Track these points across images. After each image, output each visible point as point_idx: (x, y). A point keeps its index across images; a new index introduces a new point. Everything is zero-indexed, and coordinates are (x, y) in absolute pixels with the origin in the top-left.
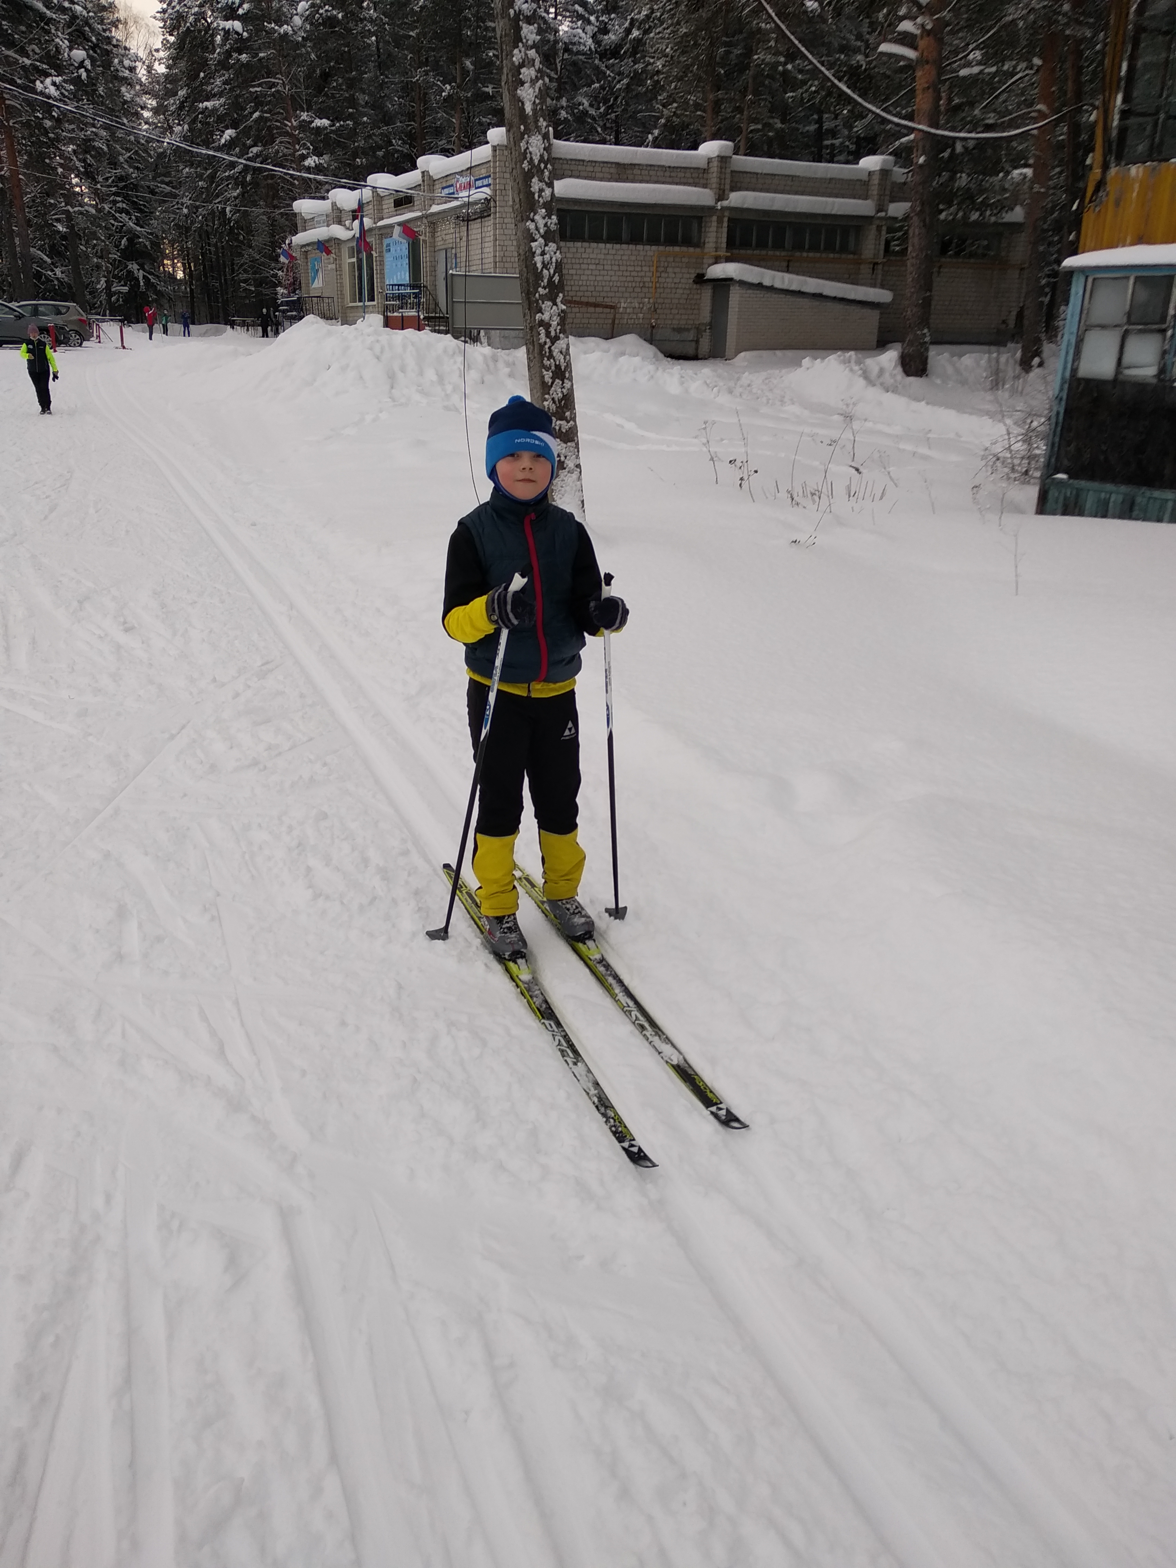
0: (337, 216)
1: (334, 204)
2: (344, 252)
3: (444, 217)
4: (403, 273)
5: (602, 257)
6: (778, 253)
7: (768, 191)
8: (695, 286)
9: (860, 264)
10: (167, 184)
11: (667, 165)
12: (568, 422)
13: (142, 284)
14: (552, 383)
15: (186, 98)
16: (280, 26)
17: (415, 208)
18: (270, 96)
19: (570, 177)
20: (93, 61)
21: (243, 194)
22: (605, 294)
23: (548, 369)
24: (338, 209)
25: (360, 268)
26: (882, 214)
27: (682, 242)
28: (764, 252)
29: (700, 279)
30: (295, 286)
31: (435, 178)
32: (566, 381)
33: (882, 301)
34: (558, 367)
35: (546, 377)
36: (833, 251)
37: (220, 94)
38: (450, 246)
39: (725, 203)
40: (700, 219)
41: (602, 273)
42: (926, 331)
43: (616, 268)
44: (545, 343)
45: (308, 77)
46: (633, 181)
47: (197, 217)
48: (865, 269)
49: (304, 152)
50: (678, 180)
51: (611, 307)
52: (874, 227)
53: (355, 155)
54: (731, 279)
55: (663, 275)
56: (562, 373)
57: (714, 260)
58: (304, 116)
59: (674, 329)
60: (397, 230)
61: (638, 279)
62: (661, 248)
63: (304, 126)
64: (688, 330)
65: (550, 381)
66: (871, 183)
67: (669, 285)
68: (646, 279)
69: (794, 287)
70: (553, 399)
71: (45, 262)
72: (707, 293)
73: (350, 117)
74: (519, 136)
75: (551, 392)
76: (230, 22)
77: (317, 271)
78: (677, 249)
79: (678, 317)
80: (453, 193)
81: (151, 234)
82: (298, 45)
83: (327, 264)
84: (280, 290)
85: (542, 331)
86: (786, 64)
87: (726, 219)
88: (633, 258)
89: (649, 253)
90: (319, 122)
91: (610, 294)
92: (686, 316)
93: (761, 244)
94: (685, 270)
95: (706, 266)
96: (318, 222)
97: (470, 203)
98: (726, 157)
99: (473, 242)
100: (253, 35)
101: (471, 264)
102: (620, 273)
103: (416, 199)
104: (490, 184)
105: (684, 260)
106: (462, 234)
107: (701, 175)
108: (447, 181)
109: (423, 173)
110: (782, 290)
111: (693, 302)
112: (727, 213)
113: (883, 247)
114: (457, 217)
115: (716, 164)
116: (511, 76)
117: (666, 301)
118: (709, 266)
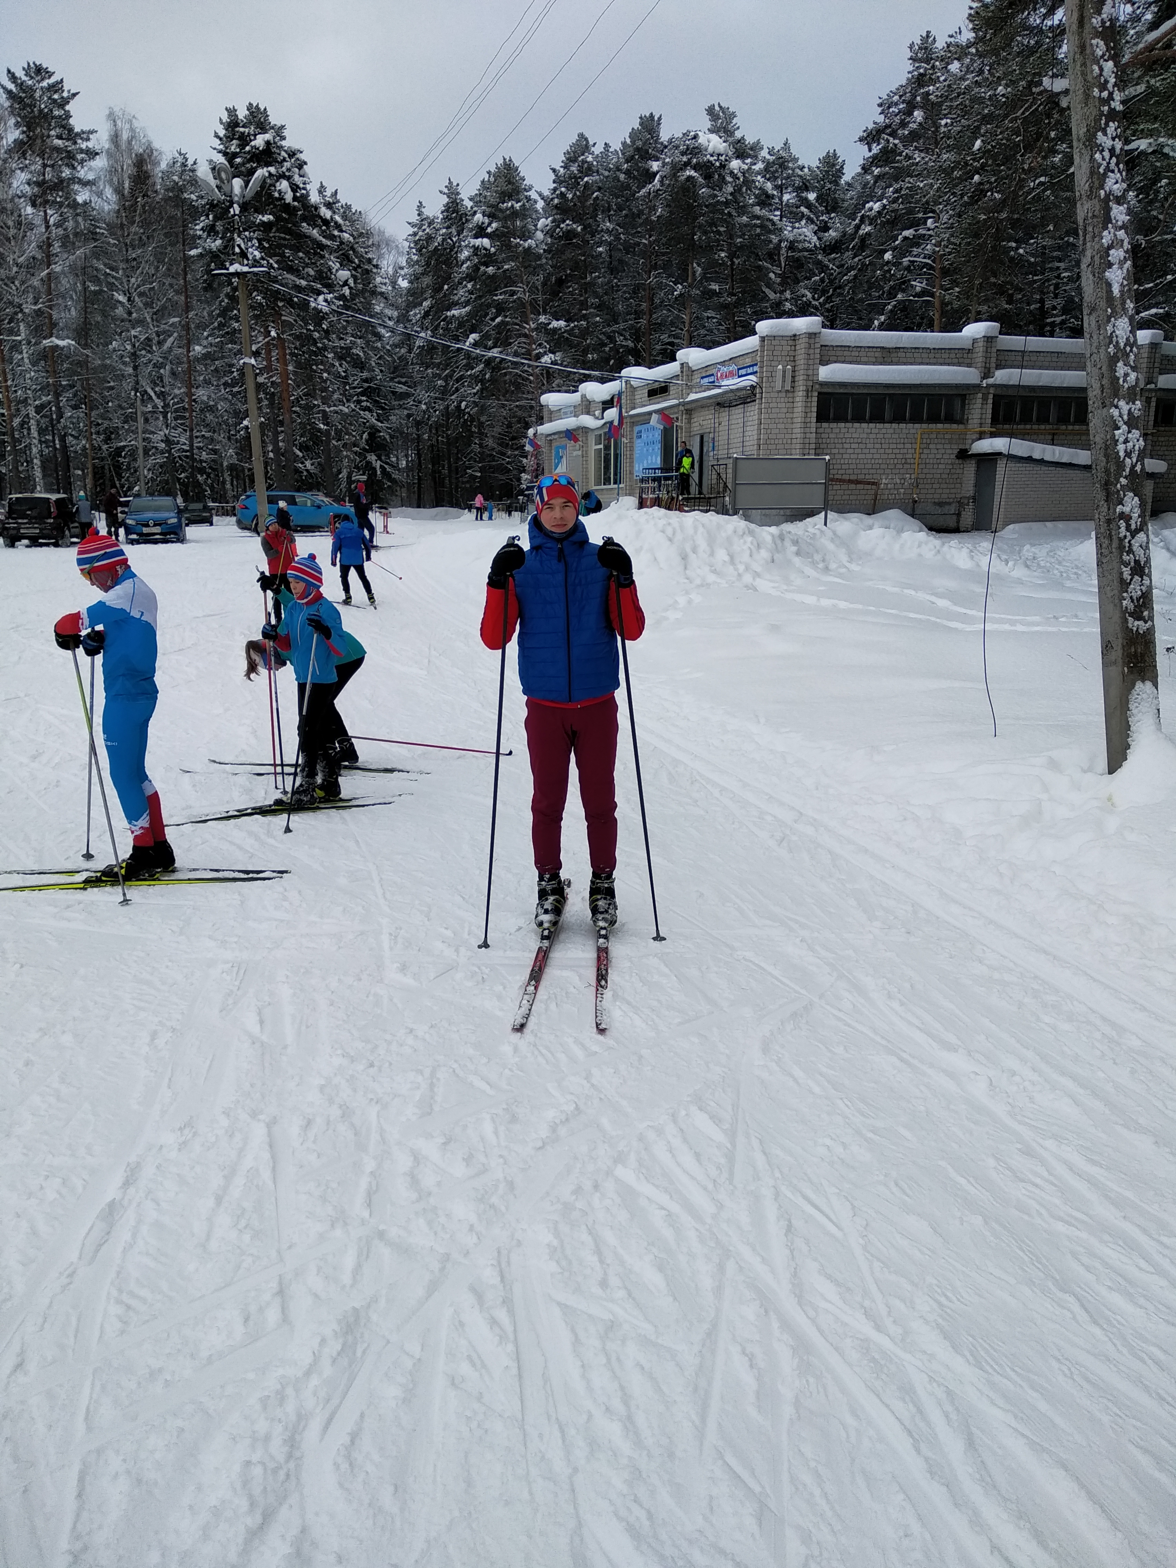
0: (586, 407)
1: (583, 396)
2: (592, 439)
3: (701, 405)
4: (654, 457)
5: (865, 436)
6: (1043, 427)
7: (1033, 368)
8: (957, 461)
10: (404, 384)
11: (931, 347)
12: (1146, 622)
13: (379, 473)
14: (1131, 580)
15: (430, 308)
16: (525, 240)
17: (671, 397)
18: (512, 302)
19: (835, 362)
20: (355, 278)
21: (482, 390)
22: (866, 472)
23: (1126, 564)
24: (588, 400)
25: (607, 454)
26: (1153, 386)
27: (946, 419)
28: (1028, 427)
29: (963, 455)
31: (694, 368)
32: (1145, 577)
33: (1156, 471)
34: (1137, 562)
35: (1125, 573)
37: (467, 303)
38: (708, 430)
39: (991, 381)
40: (963, 397)
41: (865, 451)
43: (878, 446)
44: (1125, 537)
45: (544, 284)
47: (435, 411)
49: (541, 350)
50: (941, 361)
51: (873, 483)
53: (585, 352)
54: (1000, 454)
55: (925, 451)
56: (1141, 569)
57: (978, 436)
58: (542, 319)
59: (936, 503)
60: (655, 418)
61: (901, 456)
62: (924, 426)
63: (543, 328)
64: (949, 504)
65: (1129, 577)
67: (931, 461)
68: (907, 456)
69: (1064, 460)
70: (1131, 597)
71: (298, 456)
72: (970, 469)
73: (585, 318)
74: (1105, 318)
75: (1129, 590)
76: (480, 239)
77: (561, 457)
78: (940, 426)
79: (939, 491)
80: (714, 382)
81: (390, 428)
82: (539, 257)
83: (573, 450)
84: (524, 476)
85: (1122, 524)
86: (1017, 248)
87: (991, 396)
88: (896, 436)
89: (912, 431)
90: (555, 324)
91: (871, 471)
92: (948, 490)
93: (1026, 419)
94: (948, 446)
95: (970, 441)
96: (565, 413)
97: (732, 391)
98: (992, 337)
99: (733, 427)
100: (500, 250)
101: (730, 446)
102: (882, 451)
103: (672, 388)
104: (756, 372)
105: (947, 436)
106: (721, 419)
107: (965, 356)
108: (707, 371)
109: (682, 364)
110: (1052, 462)
111: (956, 476)
112: (992, 391)
113: (1152, 418)
114: (718, 404)
115: (981, 344)
116: (1097, 259)
117: (928, 476)
118: (974, 441)
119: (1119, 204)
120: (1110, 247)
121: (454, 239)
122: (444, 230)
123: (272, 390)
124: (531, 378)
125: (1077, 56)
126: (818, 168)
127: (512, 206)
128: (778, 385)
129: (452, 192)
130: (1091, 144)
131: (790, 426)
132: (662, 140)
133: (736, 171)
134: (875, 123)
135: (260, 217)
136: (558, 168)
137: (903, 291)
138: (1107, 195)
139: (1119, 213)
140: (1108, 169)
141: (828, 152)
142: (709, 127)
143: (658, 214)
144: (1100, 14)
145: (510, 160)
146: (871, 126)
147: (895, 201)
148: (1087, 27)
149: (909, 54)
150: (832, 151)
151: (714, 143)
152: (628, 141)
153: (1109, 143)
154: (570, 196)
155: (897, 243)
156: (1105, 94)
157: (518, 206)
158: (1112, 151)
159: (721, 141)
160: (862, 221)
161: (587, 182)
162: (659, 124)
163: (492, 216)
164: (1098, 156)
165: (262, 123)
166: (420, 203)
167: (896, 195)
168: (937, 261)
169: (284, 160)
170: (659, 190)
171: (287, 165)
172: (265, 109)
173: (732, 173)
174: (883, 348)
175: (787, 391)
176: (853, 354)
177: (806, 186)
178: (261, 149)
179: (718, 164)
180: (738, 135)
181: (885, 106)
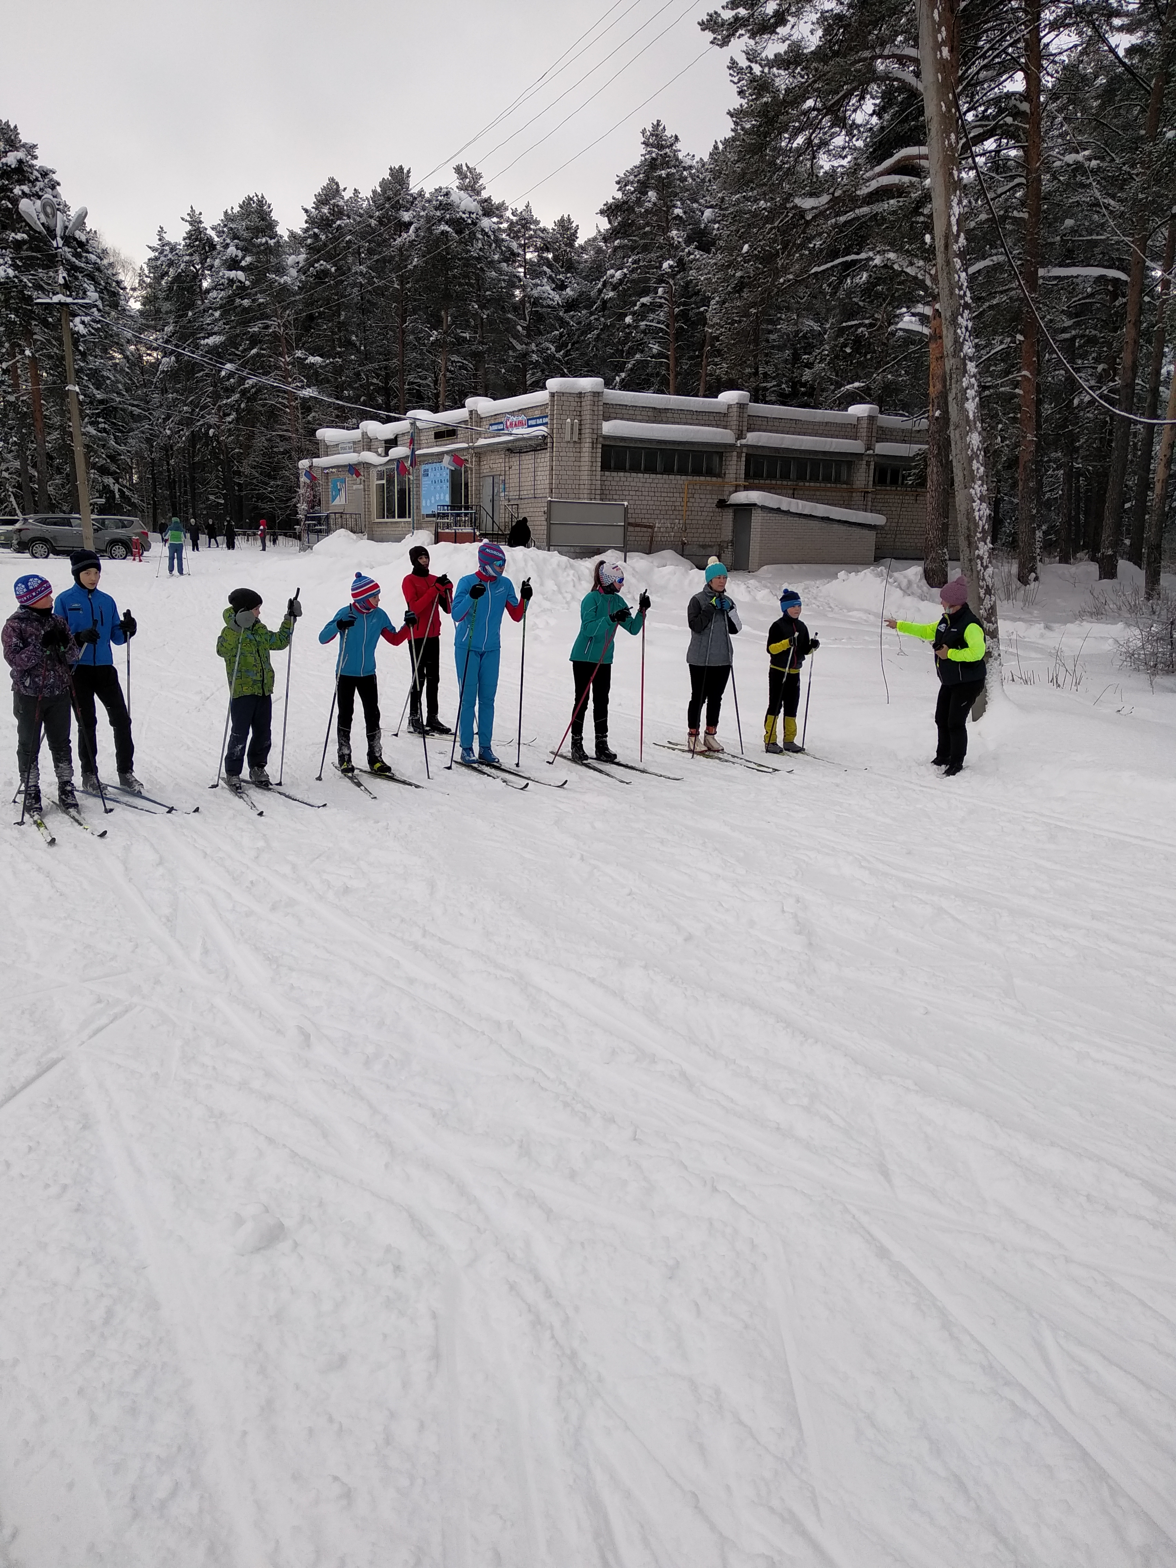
0: (368, 443)
1: (364, 434)
2: (374, 473)
3: (492, 449)
4: (442, 495)
5: (641, 484)
6: (785, 483)
7: (777, 432)
8: (717, 510)
9: (852, 492)
11: (695, 409)
12: (993, 624)
16: (280, 276)
17: (460, 440)
18: (266, 335)
19: (615, 418)
20: (102, 300)
22: (643, 516)
24: (369, 438)
25: (390, 491)
26: (871, 452)
27: (707, 473)
28: (774, 482)
29: (722, 504)
30: (315, 502)
31: (483, 416)
32: (992, 596)
33: (878, 524)
36: (829, 481)
37: (221, 333)
38: (498, 473)
39: (744, 441)
40: (721, 455)
41: (641, 498)
42: (945, 550)
43: (653, 494)
45: (296, 319)
46: (666, 423)
48: (857, 496)
49: (298, 384)
50: (703, 422)
51: (649, 527)
52: (864, 462)
54: (755, 505)
55: (691, 500)
57: (734, 488)
58: (299, 354)
59: (700, 546)
60: (447, 459)
61: (671, 503)
62: (690, 478)
63: (299, 363)
64: (710, 546)
66: (859, 426)
67: (696, 509)
68: (676, 504)
72: (728, 517)
73: (339, 355)
74: (965, 434)
76: (234, 272)
77: (340, 490)
78: (702, 478)
79: (703, 535)
80: (503, 430)
82: (293, 293)
83: (353, 484)
85: (979, 562)
87: (744, 455)
88: (666, 486)
89: (680, 482)
90: (312, 359)
91: (647, 516)
92: (710, 535)
93: (771, 476)
94: (709, 496)
95: (727, 493)
96: (344, 449)
97: (524, 439)
98: (744, 404)
99: (524, 471)
100: (254, 284)
101: (521, 489)
102: (656, 498)
103: (459, 432)
104: (547, 423)
105: (708, 488)
106: (511, 463)
107: (722, 419)
108: (496, 419)
109: (471, 412)
110: (797, 514)
111: (716, 523)
112: (745, 450)
113: (871, 479)
114: (508, 450)
115: (735, 410)
116: (959, 395)
117: (693, 522)
118: (731, 493)
119: (971, 361)
120: (967, 388)
121: (198, 267)
122: (188, 258)
123: (25, 410)
124: (288, 410)
125: (944, 267)
126: (553, 229)
127: (267, 242)
128: (568, 437)
129: (195, 221)
130: (954, 323)
131: (578, 473)
132: (412, 192)
133: (487, 230)
134: (614, 198)
135: (13, 235)
136: (309, 208)
137: (642, 352)
138: (965, 356)
139: (971, 367)
140: (964, 339)
141: (563, 216)
142: (458, 184)
143: (414, 263)
144: (957, 243)
145: (263, 197)
146: (611, 201)
147: (633, 271)
148: (950, 251)
149: (643, 140)
150: (566, 216)
151: (466, 203)
152: (379, 190)
153: (964, 323)
154: (323, 237)
155: (636, 308)
156: (962, 293)
157: (272, 242)
158: (966, 328)
159: (472, 199)
160: (605, 284)
161: (339, 225)
162: (408, 177)
163: (245, 250)
164: (959, 331)
165: (12, 141)
166: (161, 228)
167: (635, 266)
168: (671, 327)
169: (37, 179)
170: (414, 240)
171: (40, 185)
172: (16, 127)
173: (483, 230)
174: (655, 408)
175: (575, 442)
176: (630, 412)
177: (547, 248)
178: (13, 166)
179: (469, 221)
180: (485, 194)
181: (622, 183)
